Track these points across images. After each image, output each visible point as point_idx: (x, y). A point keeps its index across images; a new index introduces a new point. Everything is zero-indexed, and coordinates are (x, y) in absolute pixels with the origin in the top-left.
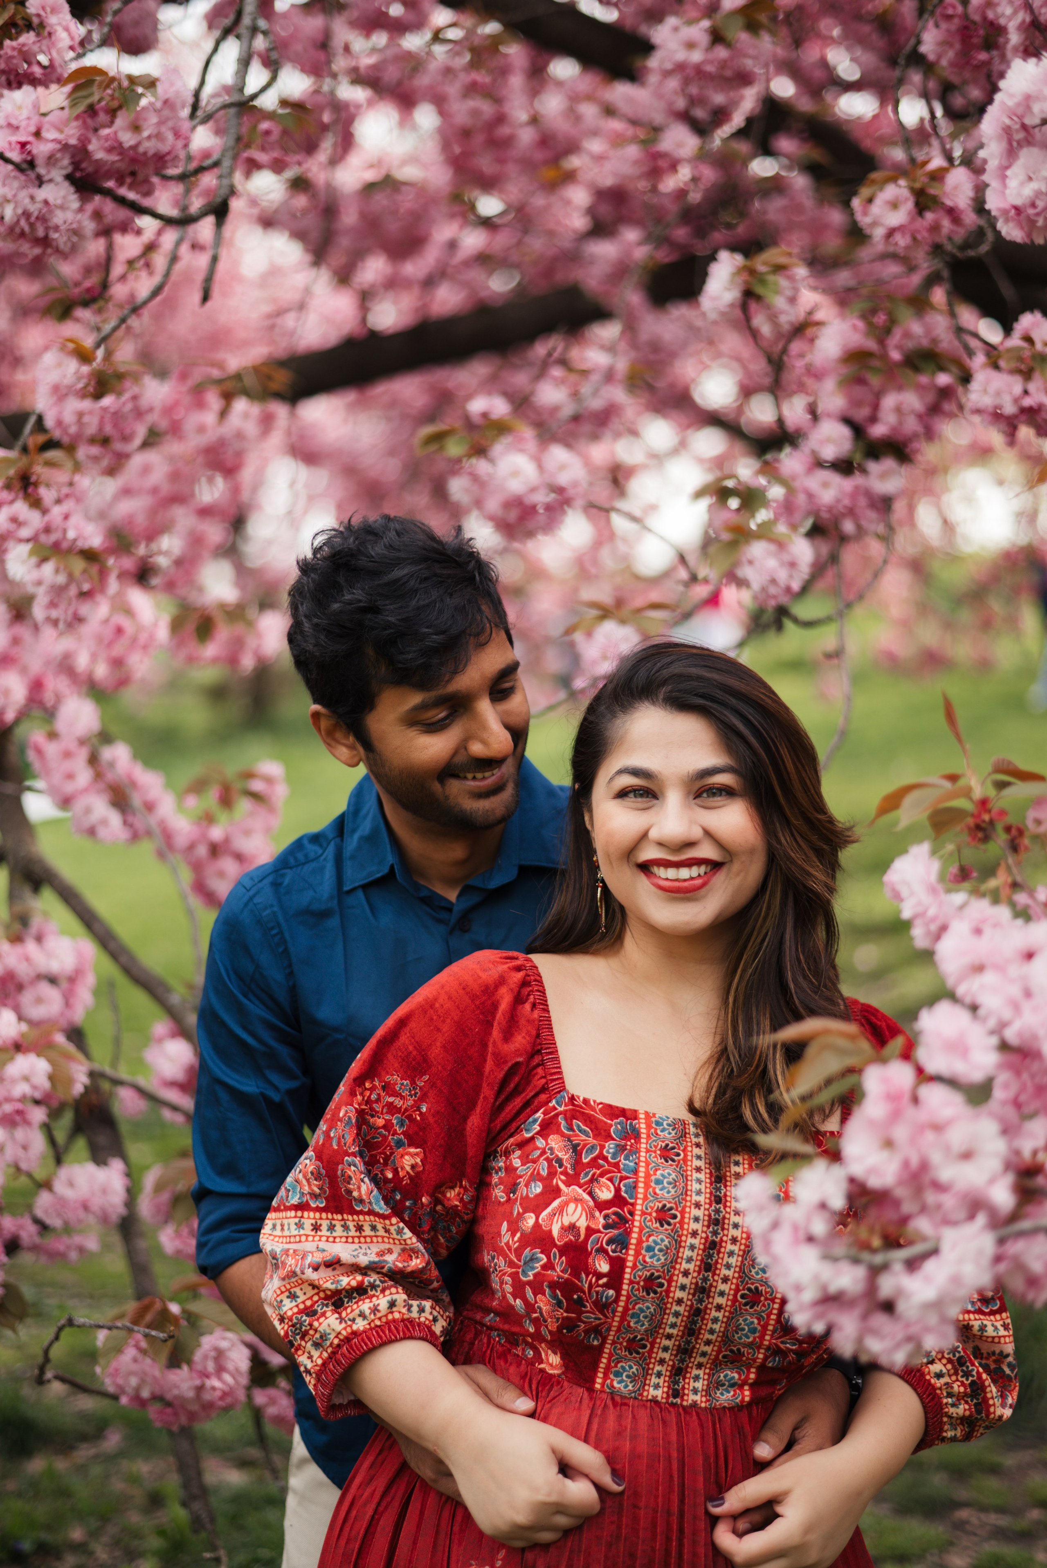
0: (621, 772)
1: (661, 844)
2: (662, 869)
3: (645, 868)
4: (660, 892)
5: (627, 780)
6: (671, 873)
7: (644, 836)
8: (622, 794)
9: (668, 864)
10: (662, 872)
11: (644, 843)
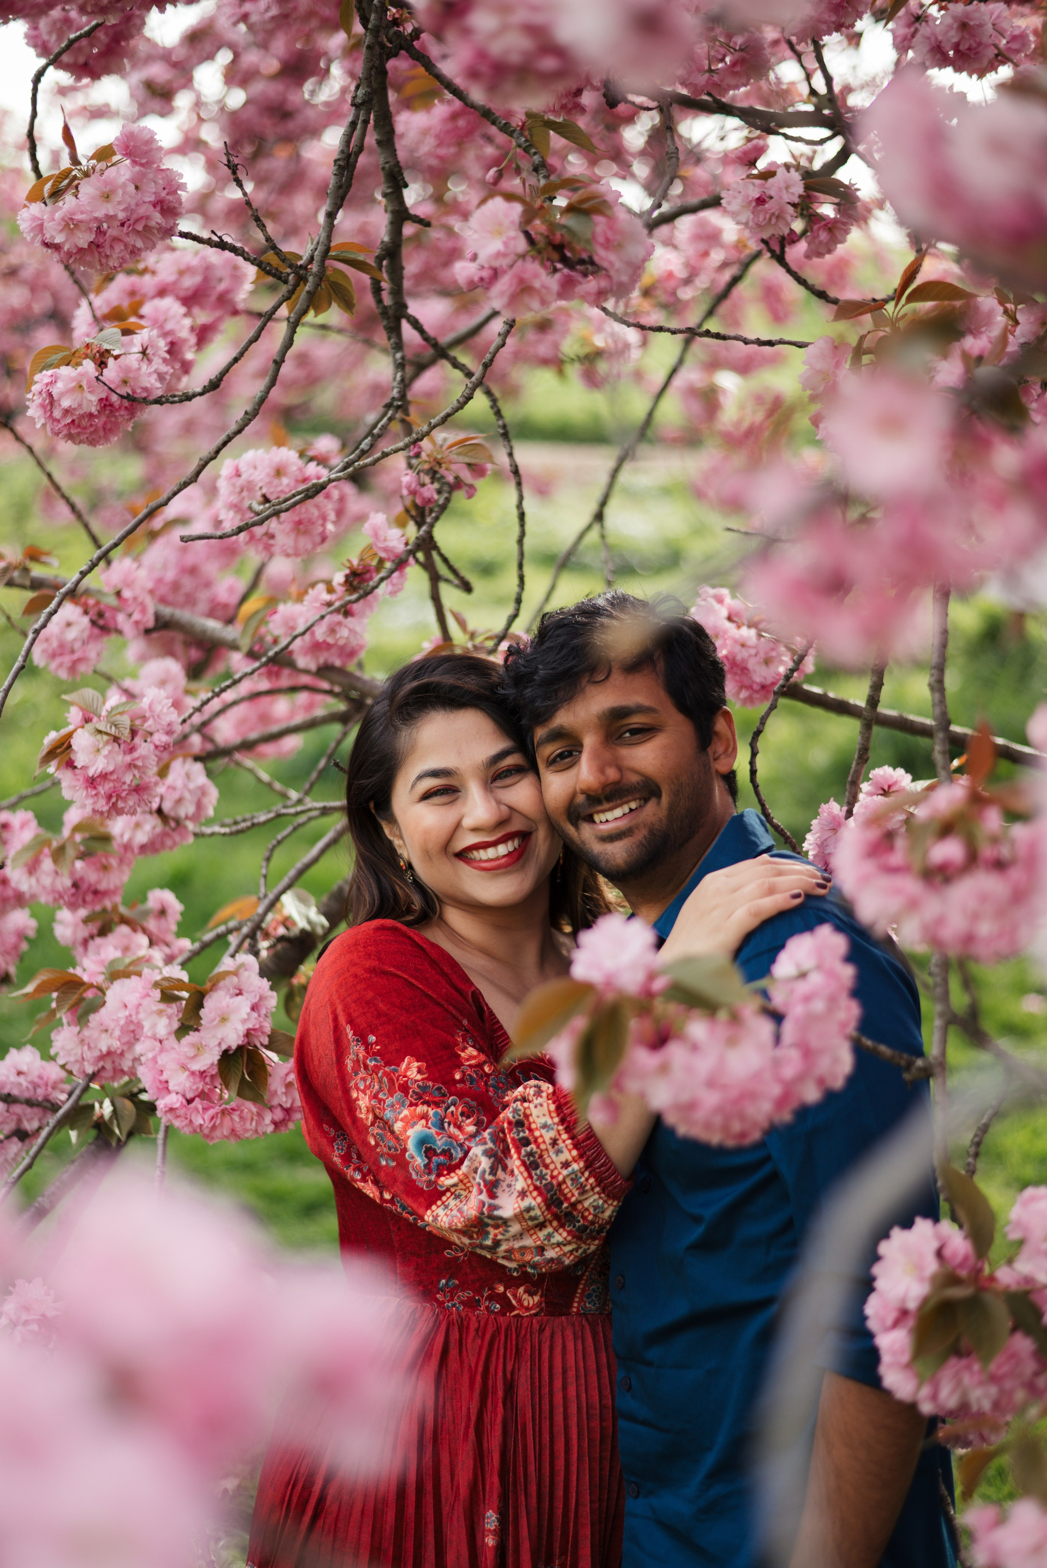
0: (420, 777)
1: (475, 830)
2: (482, 852)
3: (463, 855)
4: (483, 873)
5: (430, 783)
6: (491, 853)
7: (458, 825)
8: (426, 796)
9: (485, 846)
10: (483, 855)
11: (459, 833)
